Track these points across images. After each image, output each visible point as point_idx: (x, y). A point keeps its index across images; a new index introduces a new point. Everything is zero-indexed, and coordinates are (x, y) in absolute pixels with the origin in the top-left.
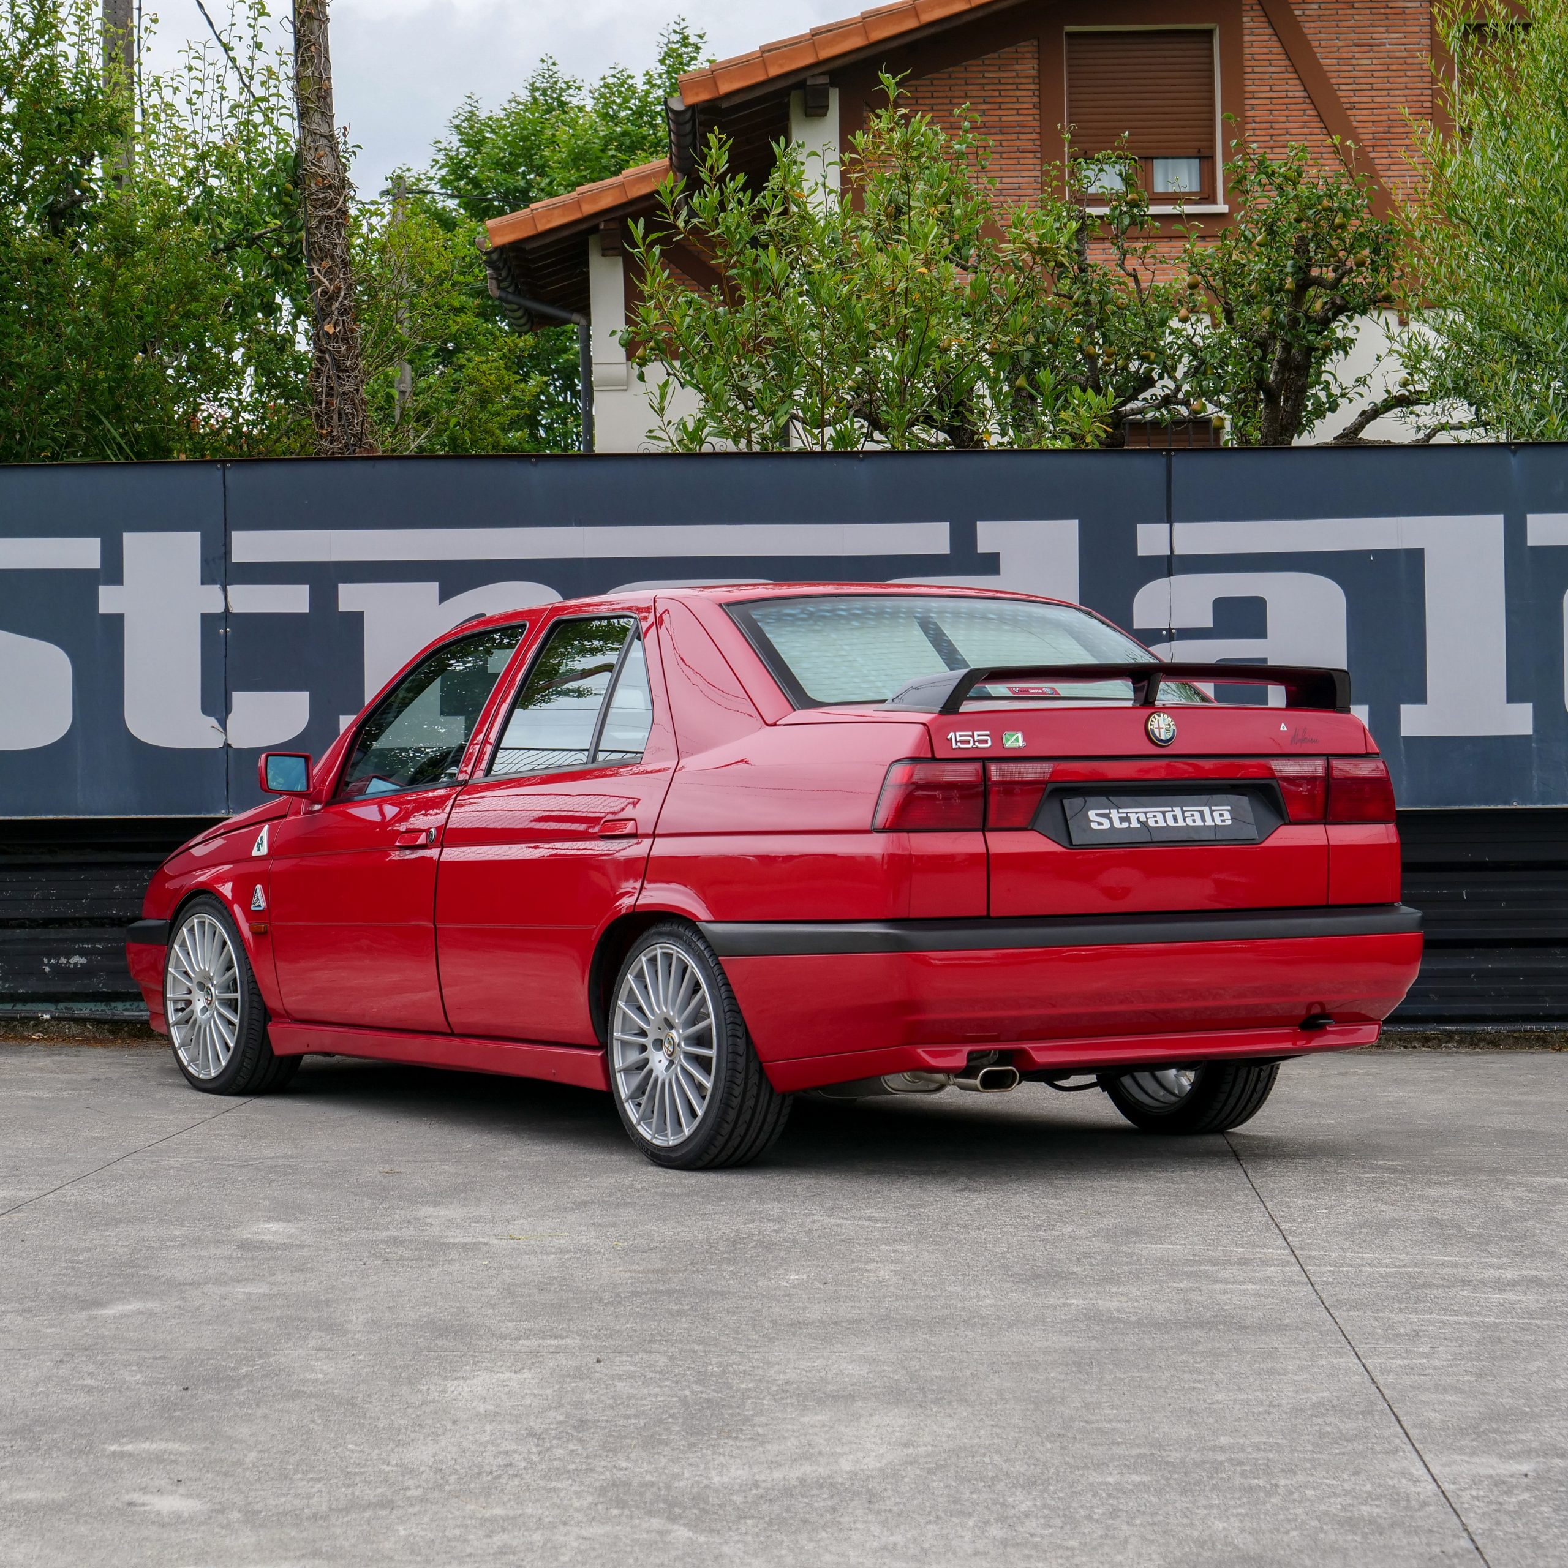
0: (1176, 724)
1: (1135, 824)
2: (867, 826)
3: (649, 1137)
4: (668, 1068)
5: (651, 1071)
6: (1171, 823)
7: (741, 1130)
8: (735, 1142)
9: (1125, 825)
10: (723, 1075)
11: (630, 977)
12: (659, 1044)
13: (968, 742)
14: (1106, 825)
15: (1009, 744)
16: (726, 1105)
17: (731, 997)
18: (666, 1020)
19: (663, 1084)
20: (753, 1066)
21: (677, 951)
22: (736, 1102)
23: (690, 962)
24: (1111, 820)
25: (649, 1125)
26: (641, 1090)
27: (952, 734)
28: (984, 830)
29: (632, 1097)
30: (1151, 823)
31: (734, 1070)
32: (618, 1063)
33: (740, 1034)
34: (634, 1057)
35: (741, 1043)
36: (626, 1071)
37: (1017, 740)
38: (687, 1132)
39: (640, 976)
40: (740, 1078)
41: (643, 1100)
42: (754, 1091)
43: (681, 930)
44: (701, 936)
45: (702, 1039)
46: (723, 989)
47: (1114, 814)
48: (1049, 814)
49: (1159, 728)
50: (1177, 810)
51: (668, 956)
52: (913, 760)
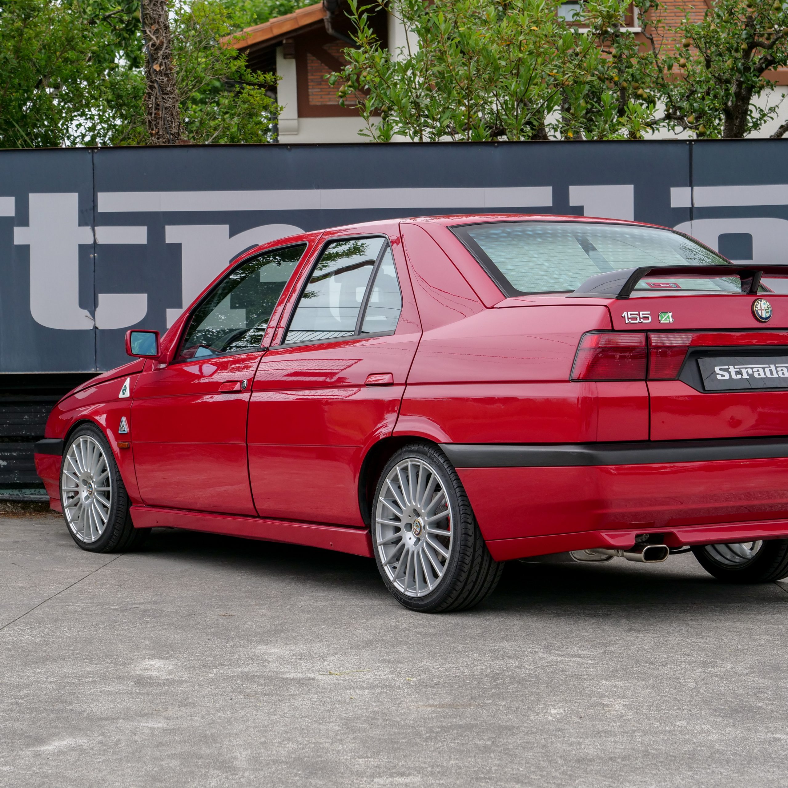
0: (772, 306)
1: (745, 376)
2: (567, 377)
3: (402, 590)
4: (416, 543)
5: (404, 545)
6: (769, 375)
7: (469, 587)
8: (464, 595)
9: (739, 377)
10: (458, 549)
11: (388, 481)
12: (409, 527)
13: (636, 319)
14: (727, 377)
15: (663, 320)
16: (460, 569)
17: (464, 495)
18: (415, 510)
19: (413, 554)
20: (479, 543)
21: (423, 464)
22: (466, 568)
23: (433, 471)
24: (730, 373)
25: (402, 582)
26: (396, 557)
27: (625, 314)
28: (646, 380)
29: (389, 563)
30: (756, 375)
31: (466, 546)
32: (379, 539)
33: (470, 521)
34: (391, 535)
35: (471, 527)
36: (385, 544)
37: (668, 317)
38: (431, 587)
39: (395, 480)
40: (470, 552)
41: (398, 565)
42: (479, 560)
43: (426, 449)
44: (442, 453)
45: (443, 524)
46: (457, 490)
47: (732, 369)
48: (689, 368)
49: (761, 310)
50: (773, 367)
51: (417, 467)
52: (599, 331)
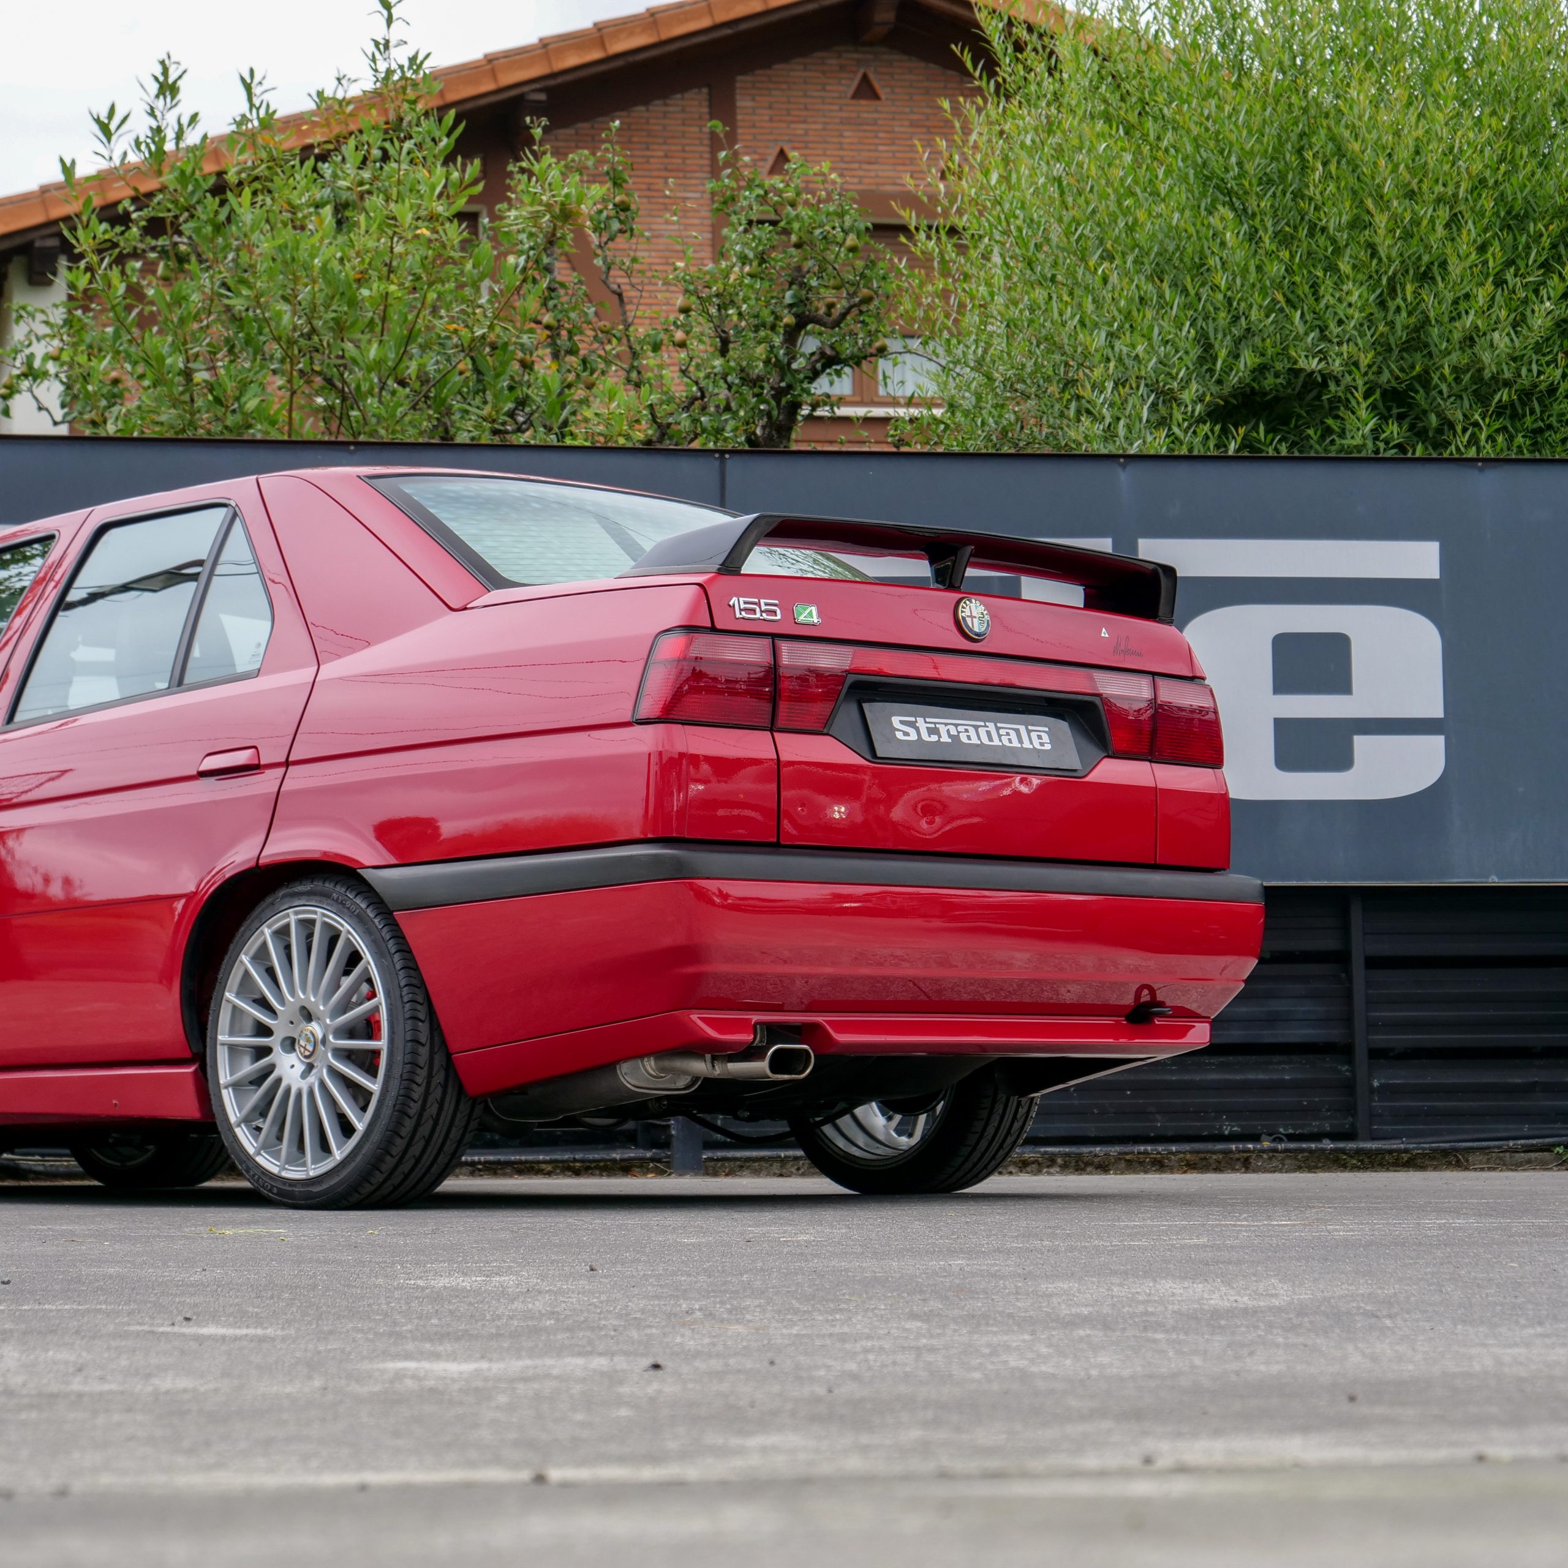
0: (991, 614)
1: (945, 739)
2: (627, 718)
3: (275, 1170)
4: (305, 1075)
5: (279, 1081)
6: (985, 740)
7: (416, 1150)
8: (406, 1167)
9: (934, 738)
10: (397, 1071)
11: (245, 958)
12: (290, 1044)
13: (754, 611)
14: (913, 736)
15: (801, 619)
16: (401, 1112)
17: (411, 966)
18: (303, 1009)
19: (299, 1096)
20: (439, 1060)
21: (321, 914)
22: (414, 1109)
23: (345, 927)
24: (917, 730)
25: (276, 1155)
26: (262, 1110)
27: (734, 601)
28: (772, 729)
29: (246, 1120)
30: (963, 738)
31: (414, 1064)
32: (224, 1076)
33: (422, 1016)
34: (248, 1068)
35: (424, 1028)
36: (236, 1086)
37: (810, 614)
38: (338, 1155)
39: (261, 955)
40: (421, 1076)
41: (266, 1125)
42: (437, 1093)
43: (329, 886)
44: (364, 888)
45: (368, 1027)
46: (397, 957)
47: (920, 722)
48: (847, 713)
49: (972, 617)
50: (991, 726)
51: (307, 925)
52: (689, 629)
